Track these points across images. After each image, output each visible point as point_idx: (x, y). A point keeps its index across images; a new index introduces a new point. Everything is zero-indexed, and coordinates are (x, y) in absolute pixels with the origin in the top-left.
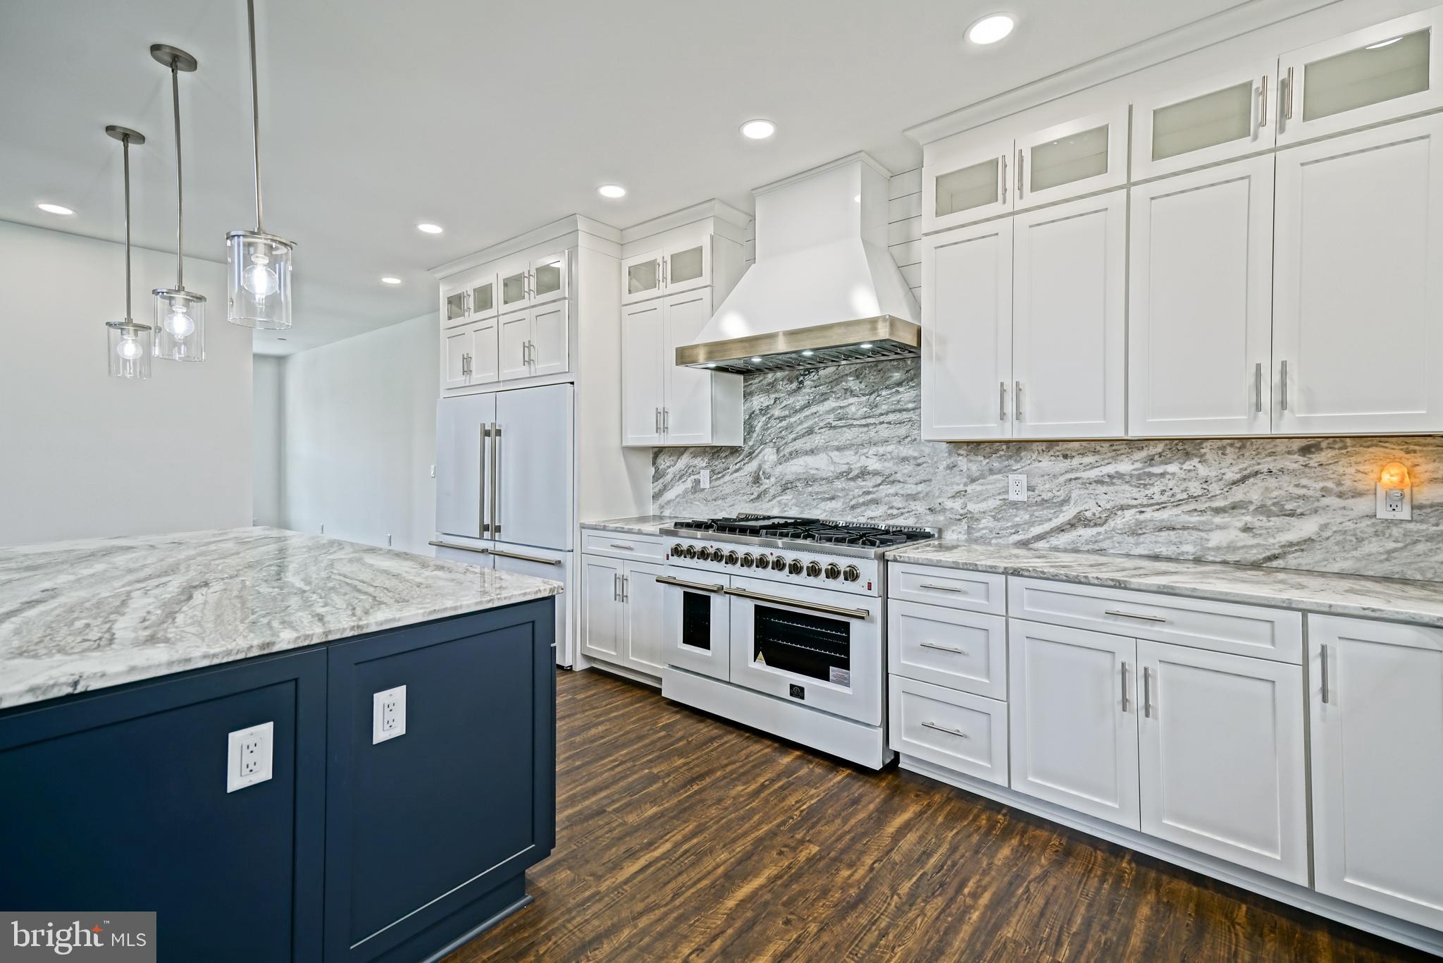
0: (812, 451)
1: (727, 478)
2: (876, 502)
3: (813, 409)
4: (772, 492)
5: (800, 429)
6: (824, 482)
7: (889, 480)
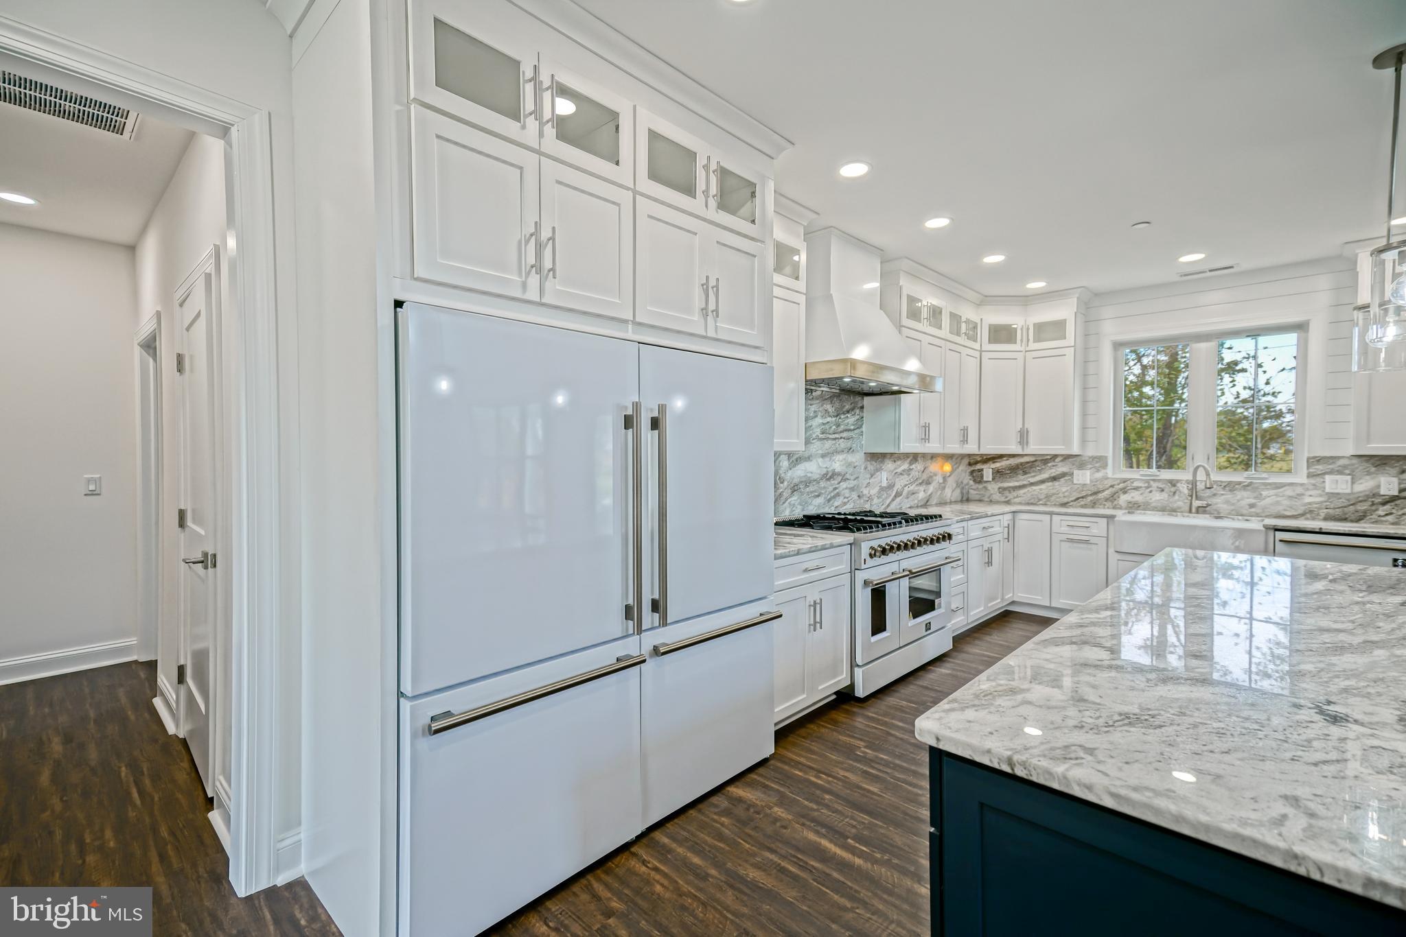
0: (809, 458)
6: (814, 483)
7: (844, 478)
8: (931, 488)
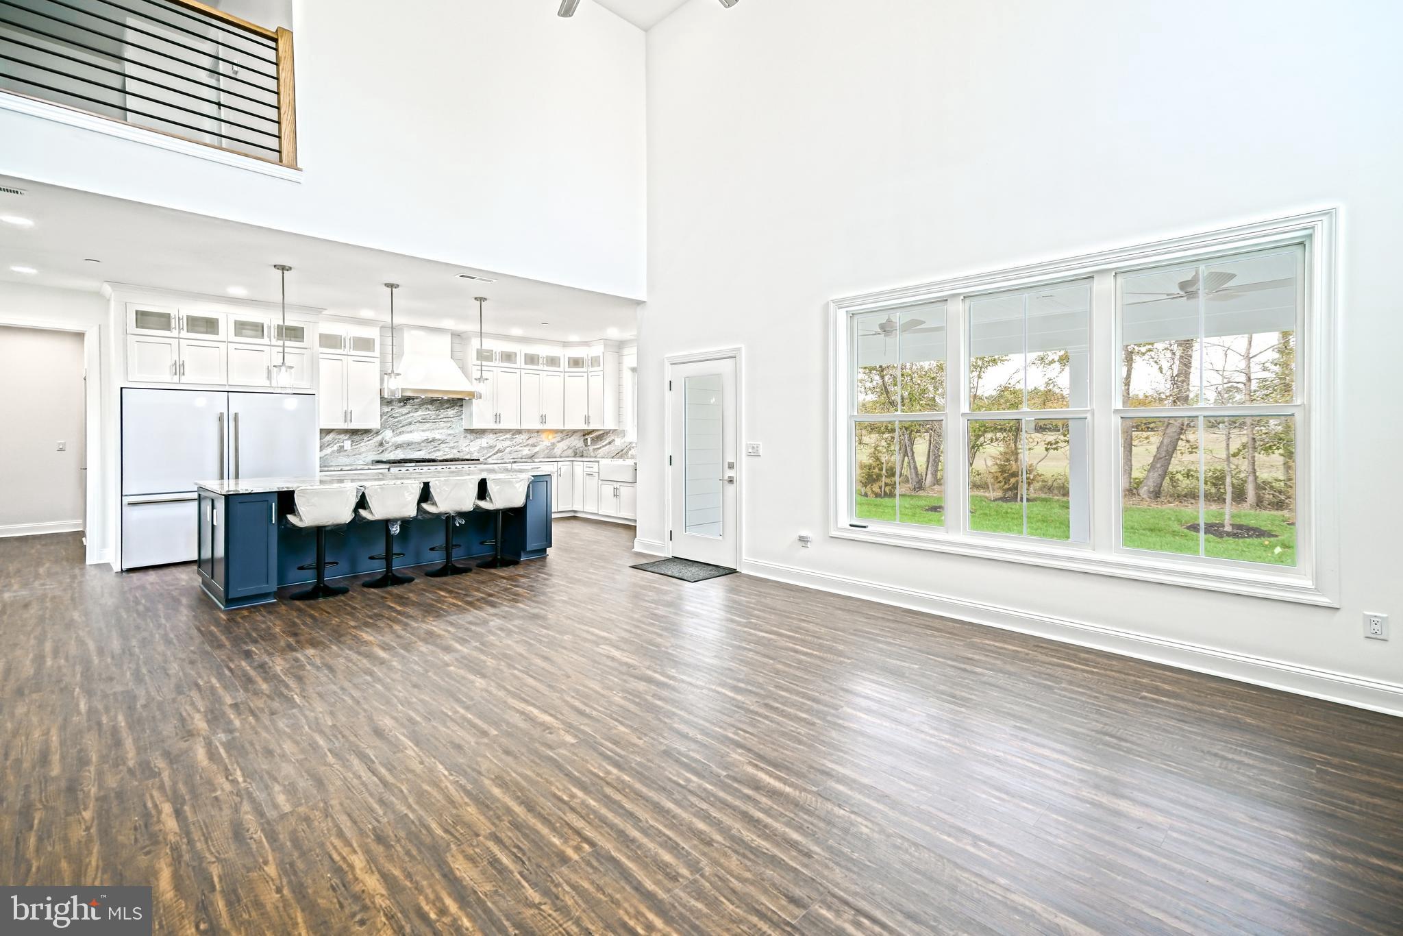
0: (411, 432)
1: (362, 444)
2: (439, 450)
3: (411, 415)
4: (390, 449)
5: (405, 422)
6: (416, 444)
7: (443, 442)
8: (537, 449)
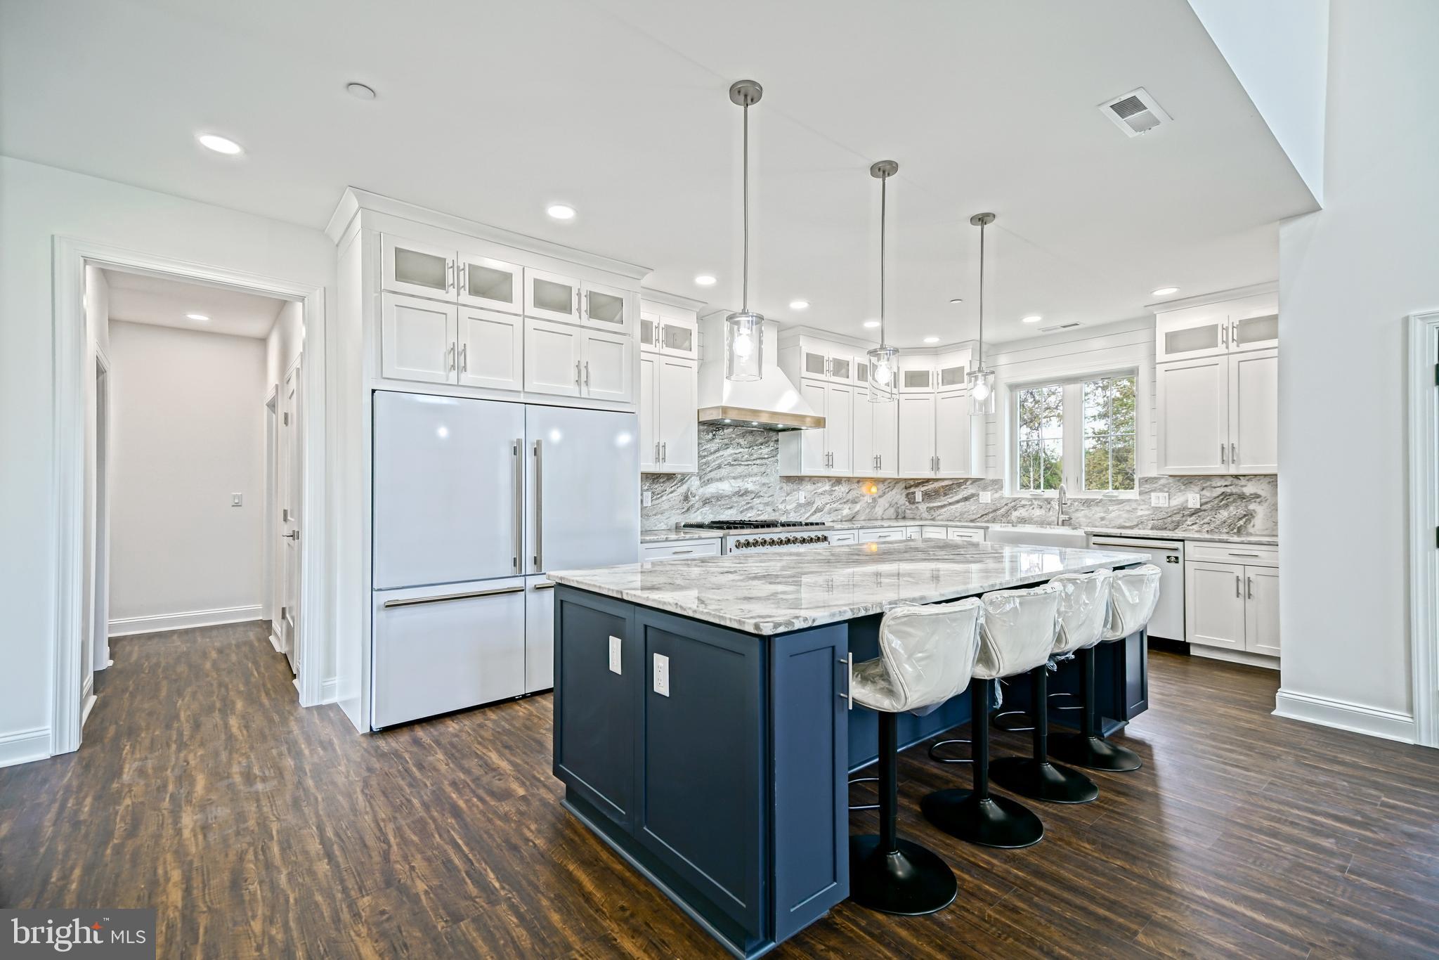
0: (720, 479)
4: (697, 506)
5: (714, 465)
6: (726, 498)
